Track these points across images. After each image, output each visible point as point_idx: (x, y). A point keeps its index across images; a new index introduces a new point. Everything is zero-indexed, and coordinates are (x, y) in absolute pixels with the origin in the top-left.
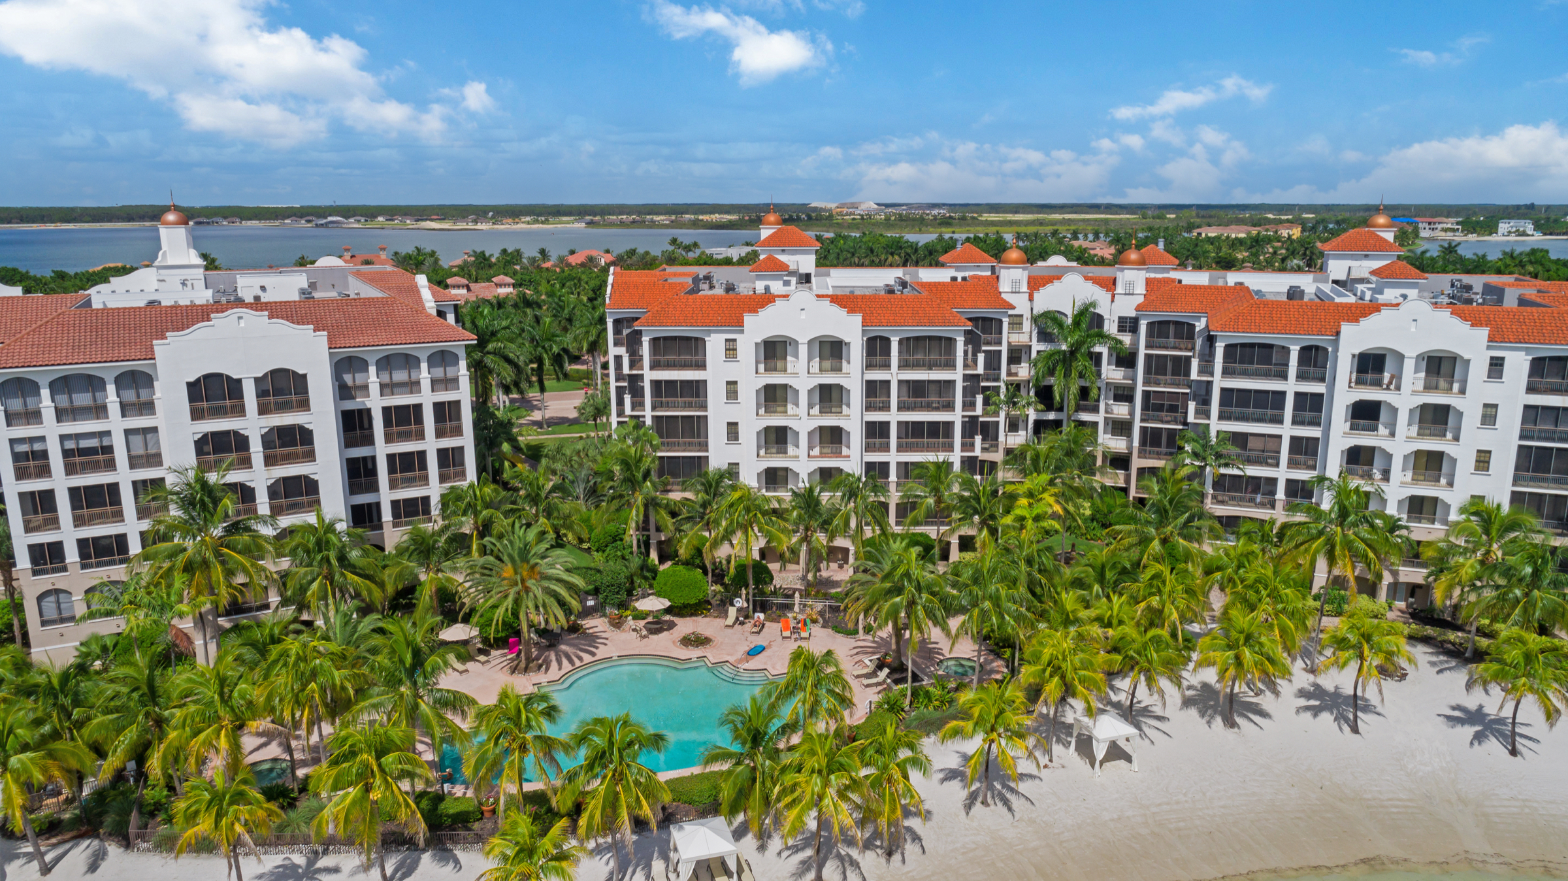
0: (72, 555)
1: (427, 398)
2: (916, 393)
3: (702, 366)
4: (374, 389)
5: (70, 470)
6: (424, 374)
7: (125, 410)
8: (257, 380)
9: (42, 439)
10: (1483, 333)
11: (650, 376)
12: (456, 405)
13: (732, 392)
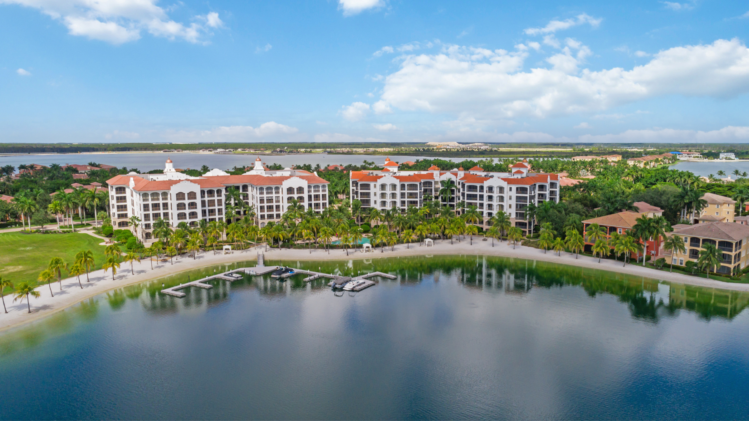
0: (266, 217)
1: (321, 193)
2: (411, 195)
3: (370, 189)
4: (313, 191)
5: (267, 203)
6: (321, 189)
7: (275, 193)
8: (297, 188)
9: (264, 197)
10: (506, 182)
11: (360, 191)
12: (325, 195)
13: (375, 194)
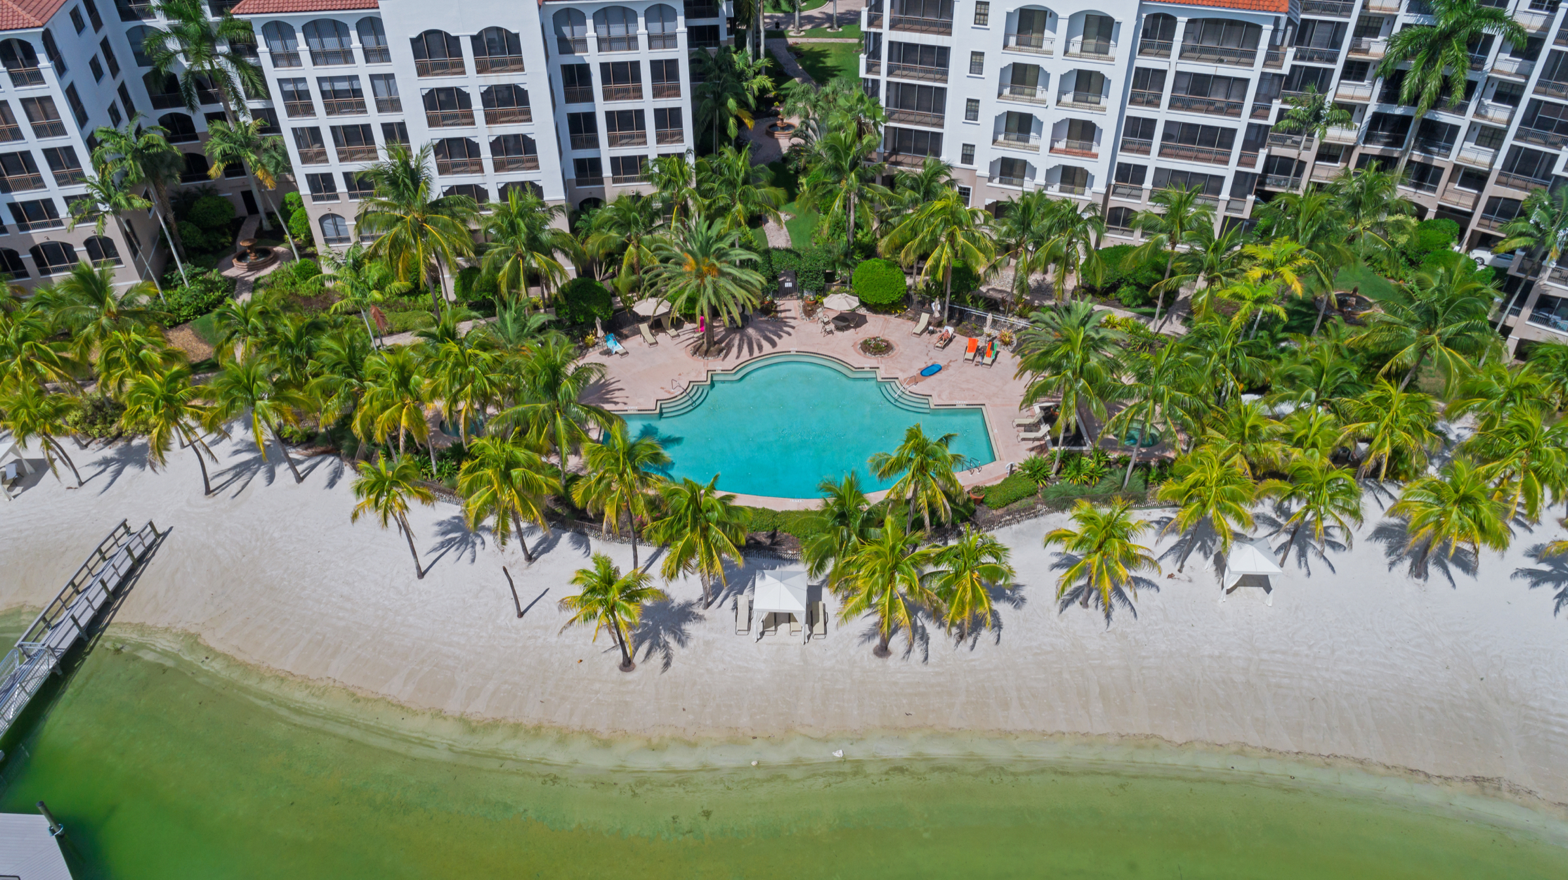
0: (341, 186)
1: (644, 55)
2: (1197, 90)
4: (592, 43)
5: (330, 110)
6: (641, 29)
7: (368, 55)
8: (473, 38)
9: (303, 80)
12: (673, 64)
13: (977, 61)
